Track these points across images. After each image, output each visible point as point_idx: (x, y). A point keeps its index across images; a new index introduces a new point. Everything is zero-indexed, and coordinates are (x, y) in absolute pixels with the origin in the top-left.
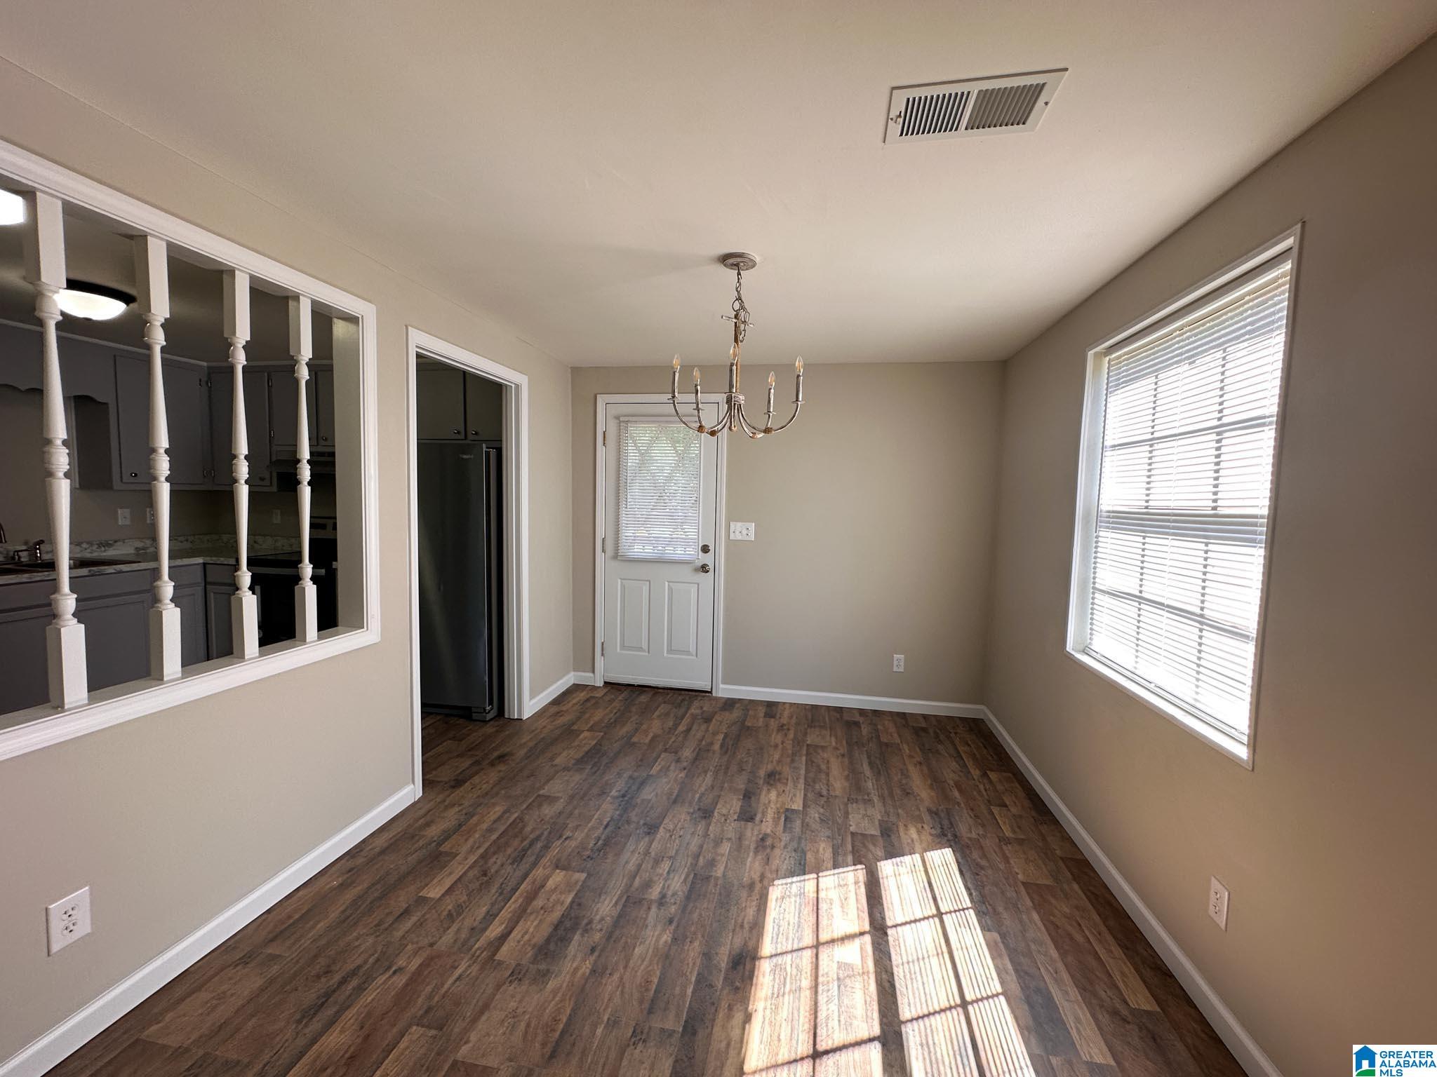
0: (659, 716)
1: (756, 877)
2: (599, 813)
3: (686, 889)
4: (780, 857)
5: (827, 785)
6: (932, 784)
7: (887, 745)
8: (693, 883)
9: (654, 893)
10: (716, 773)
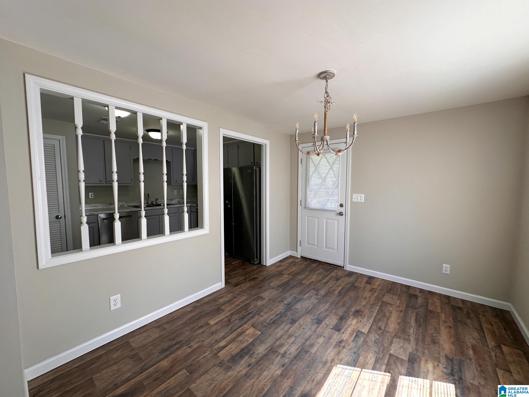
0: (317, 274)
1: (330, 359)
2: (276, 309)
3: (296, 353)
4: (346, 353)
5: (386, 324)
6: (454, 342)
7: (431, 311)
8: (300, 352)
9: (282, 350)
10: (331, 304)
